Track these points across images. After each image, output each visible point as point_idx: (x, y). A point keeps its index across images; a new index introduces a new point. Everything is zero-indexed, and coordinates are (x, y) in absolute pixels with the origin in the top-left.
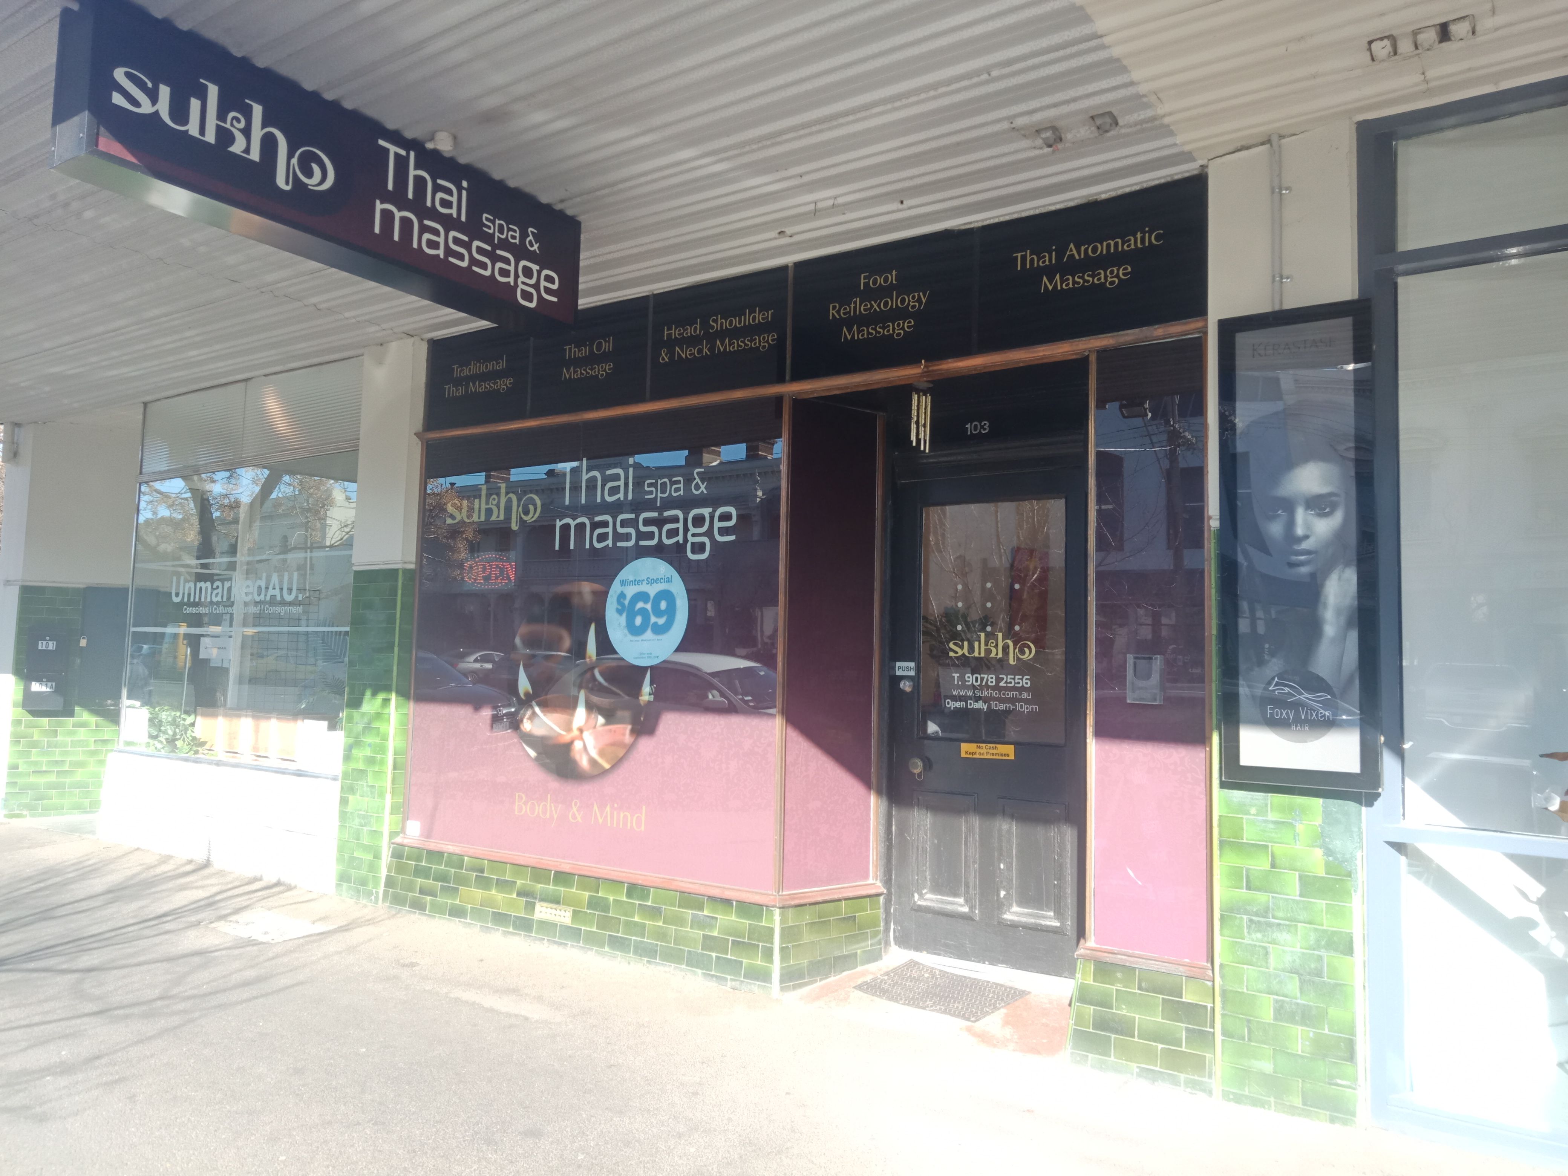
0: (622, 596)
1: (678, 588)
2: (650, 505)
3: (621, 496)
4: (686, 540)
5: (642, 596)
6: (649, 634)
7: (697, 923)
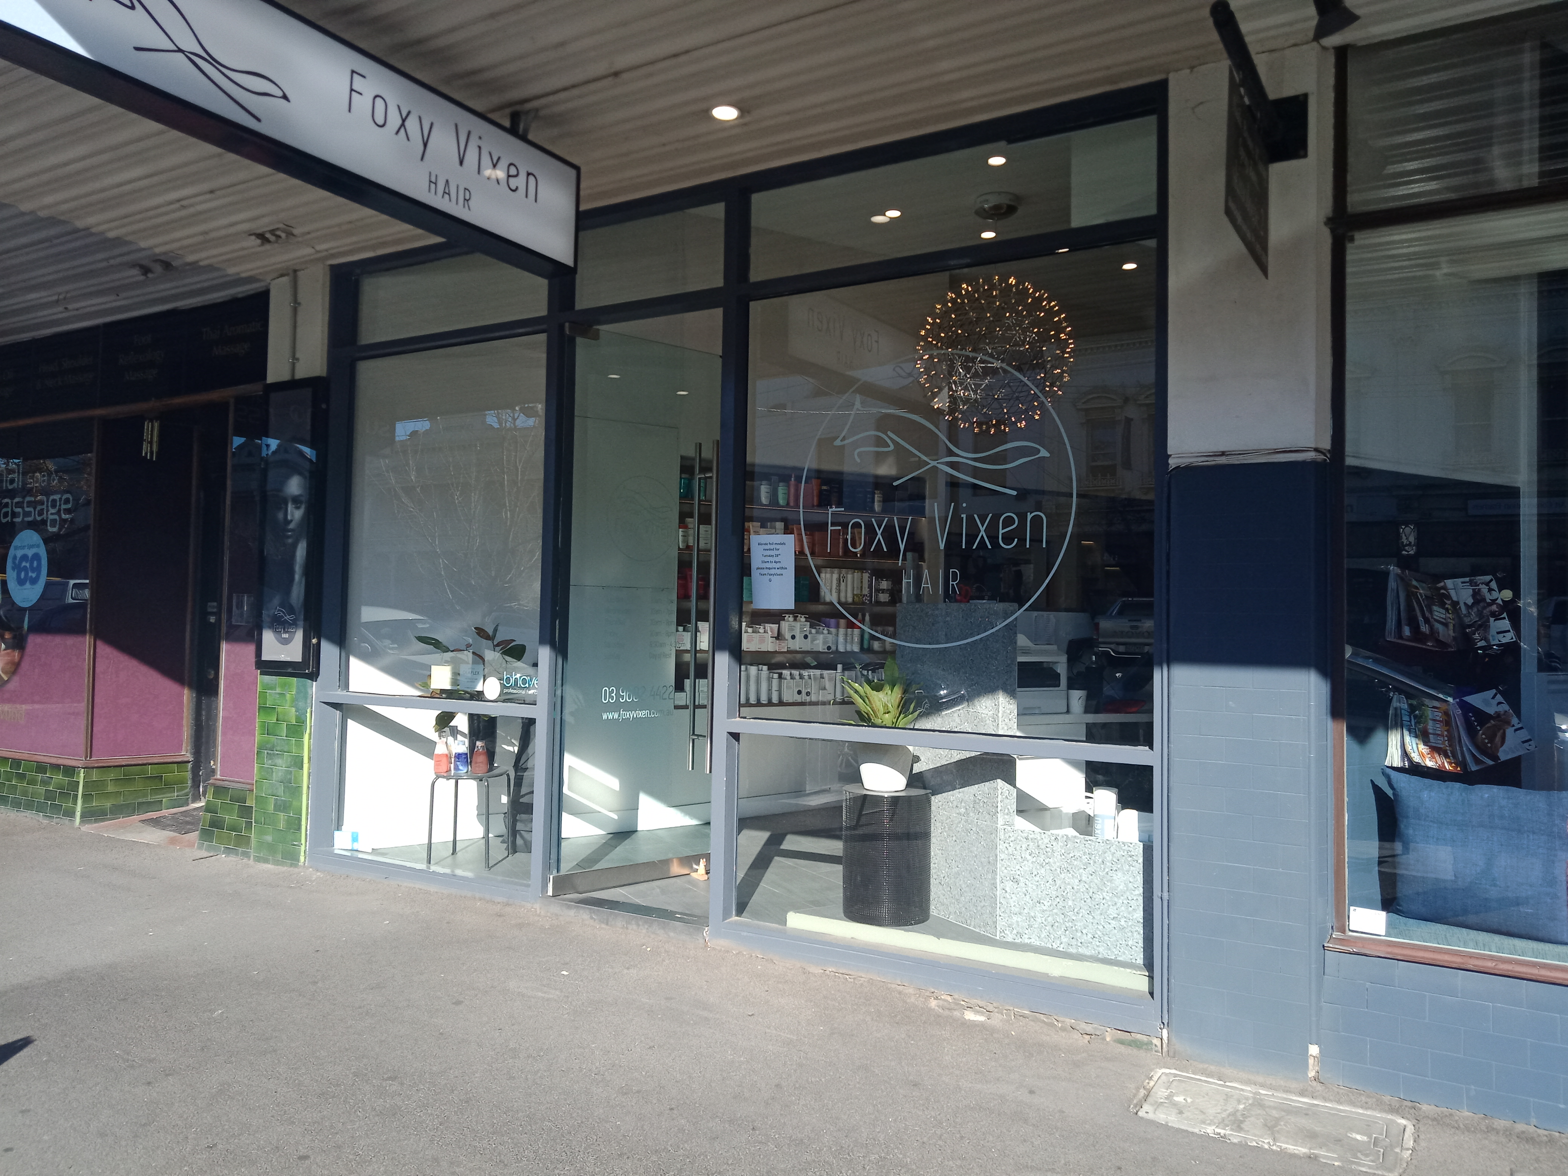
0: (15, 557)
1: (42, 552)
2: (29, 492)
3: (15, 485)
4: (47, 518)
5: (24, 557)
6: (28, 585)
7: (44, 783)
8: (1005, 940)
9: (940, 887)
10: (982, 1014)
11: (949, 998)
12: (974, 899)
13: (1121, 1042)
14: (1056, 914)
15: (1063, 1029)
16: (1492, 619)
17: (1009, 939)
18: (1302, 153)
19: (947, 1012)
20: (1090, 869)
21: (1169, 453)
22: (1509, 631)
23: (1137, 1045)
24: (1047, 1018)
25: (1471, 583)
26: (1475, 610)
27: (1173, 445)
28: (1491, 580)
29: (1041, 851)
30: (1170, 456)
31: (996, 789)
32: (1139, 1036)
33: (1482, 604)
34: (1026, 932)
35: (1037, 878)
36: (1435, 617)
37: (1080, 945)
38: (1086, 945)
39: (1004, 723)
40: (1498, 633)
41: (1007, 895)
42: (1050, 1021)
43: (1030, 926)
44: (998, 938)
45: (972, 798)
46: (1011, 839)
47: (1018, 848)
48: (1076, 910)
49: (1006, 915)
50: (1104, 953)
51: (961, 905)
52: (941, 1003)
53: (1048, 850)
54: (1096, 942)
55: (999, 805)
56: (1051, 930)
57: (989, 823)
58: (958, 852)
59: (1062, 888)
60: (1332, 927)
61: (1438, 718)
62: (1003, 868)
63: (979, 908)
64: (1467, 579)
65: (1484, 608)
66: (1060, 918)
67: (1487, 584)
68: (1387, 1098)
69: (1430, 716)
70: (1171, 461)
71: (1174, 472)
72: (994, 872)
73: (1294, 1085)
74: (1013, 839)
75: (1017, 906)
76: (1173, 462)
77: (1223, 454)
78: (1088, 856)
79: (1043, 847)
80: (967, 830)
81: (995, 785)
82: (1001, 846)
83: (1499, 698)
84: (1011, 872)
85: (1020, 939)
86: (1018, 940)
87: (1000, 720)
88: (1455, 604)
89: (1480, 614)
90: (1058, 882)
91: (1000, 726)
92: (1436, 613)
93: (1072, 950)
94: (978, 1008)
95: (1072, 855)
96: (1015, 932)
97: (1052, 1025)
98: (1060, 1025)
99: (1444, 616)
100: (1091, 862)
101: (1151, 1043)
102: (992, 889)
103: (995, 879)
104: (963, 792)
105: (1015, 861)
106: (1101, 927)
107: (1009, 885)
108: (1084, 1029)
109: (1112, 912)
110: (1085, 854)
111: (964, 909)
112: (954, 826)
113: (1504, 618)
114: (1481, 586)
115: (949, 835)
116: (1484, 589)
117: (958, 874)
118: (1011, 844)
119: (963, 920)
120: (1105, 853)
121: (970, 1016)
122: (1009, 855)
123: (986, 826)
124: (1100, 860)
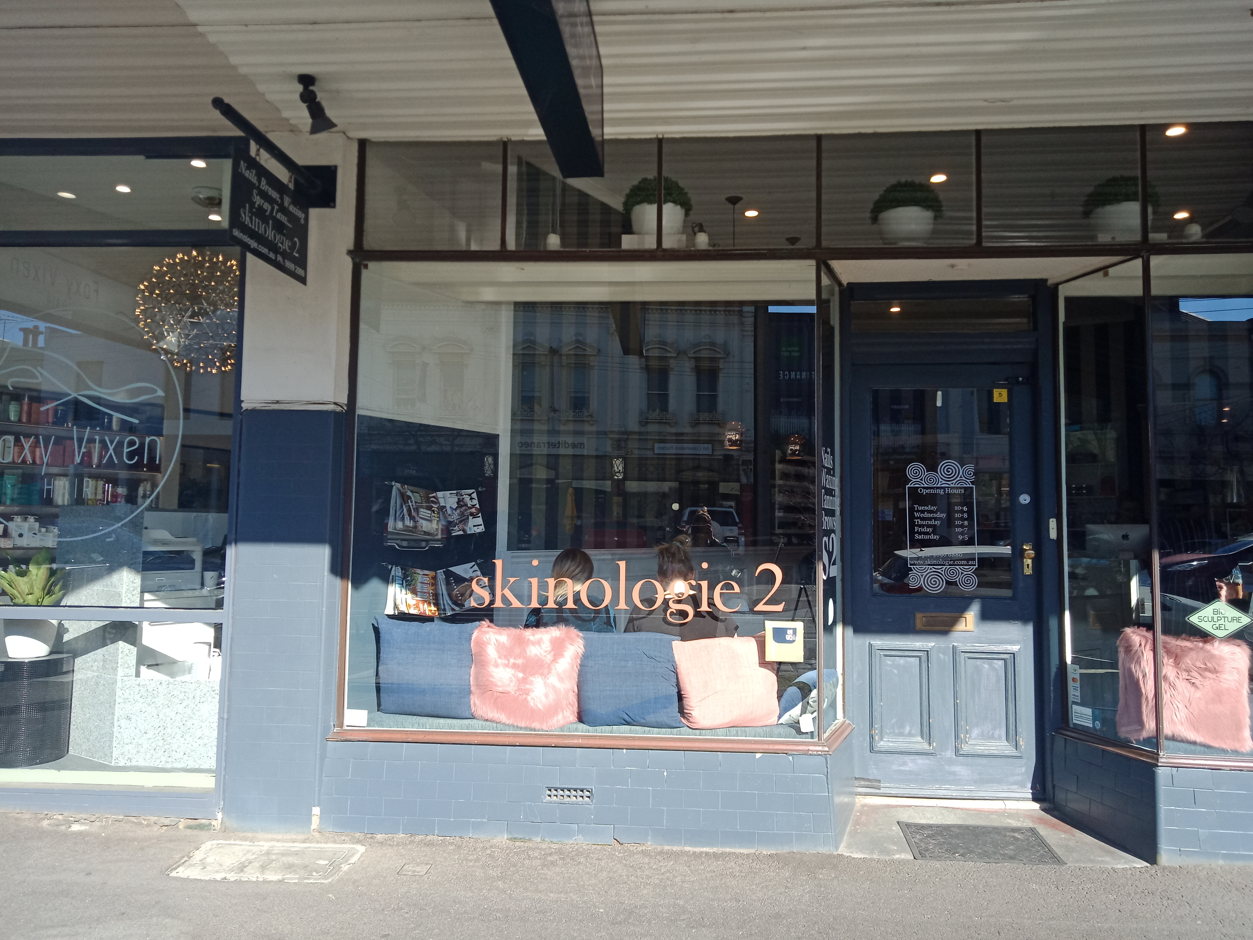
8: (118, 765)
9: (77, 730)
10: (86, 824)
11: (60, 817)
12: (99, 737)
13: (189, 827)
14: (158, 740)
15: (148, 825)
16: (470, 518)
17: (122, 764)
18: (332, 204)
19: (55, 828)
20: (185, 704)
21: (242, 399)
22: (481, 525)
23: (201, 827)
24: (137, 819)
25: (457, 494)
26: (458, 511)
27: (245, 394)
28: (474, 492)
29: (149, 694)
30: (243, 401)
31: (118, 649)
32: (203, 821)
33: (464, 508)
34: (135, 756)
35: (145, 714)
36: (421, 516)
37: (174, 761)
38: (179, 760)
39: (127, 598)
40: (474, 526)
41: (122, 730)
42: (139, 821)
43: (138, 752)
44: (113, 764)
45: (102, 658)
46: (127, 687)
47: (132, 693)
48: (172, 736)
49: (120, 746)
50: (192, 765)
51: (90, 743)
52: (52, 821)
53: (154, 692)
54: (186, 757)
55: (120, 661)
56: (154, 752)
57: (112, 676)
58: (90, 701)
59: (164, 720)
60: (334, 725)
61: (426, 582)
62: (120, 710)
63: (102, 743)
64: (455, 492)
65: (466, 510)
66: (161, 743)
67: (470, 495)
68: (357, 835)
69: (420, 581)
70: (243, 405)
71: (245, 413)
72: (113, 714)
73: (301, 837)
74: (128, 686)
75: (129, 737)
76: (245, 406)
77: (277, 402)
78: (183, 694)
79: (151, 690)
80: (97, 683)
81: (117, 646)
82: (119, 693)
83: (476, 568)
84: (126, 712)
85: (130, 763)
86: (128, 764)
87: (124, 596)
88: (442, 508)
89: (462, 514)
90: (161, 716)
91: (124, 600)
92: (422, 513)
93: (169, 766)
94: (83, 820)
95: (172, 694)
96: (126, 758)
97: (140, 824)
98: (146, 823)
99: (429, 515)
100: (185, 698)
101: (210, 824)
102: (111, 727)
103: (113, 719)
104: (96, 654)
105: (129, 703)
106: (189, 746)
107: (123, 723)
108: (162, 823)
109: (199, 733)
110: (181, 692)
111: (91, 746)
112: (90, 681)
113: (479, 517)
114: (464, 496)
115: (85, 689)
116: (467, 499)
117: (89, 719)
118: (127, 690)
119: (91, 754)
120: (196, 690)
121: (76, 827)
122: (124, 699)
123: (110, 678)
124: (192, 696)
